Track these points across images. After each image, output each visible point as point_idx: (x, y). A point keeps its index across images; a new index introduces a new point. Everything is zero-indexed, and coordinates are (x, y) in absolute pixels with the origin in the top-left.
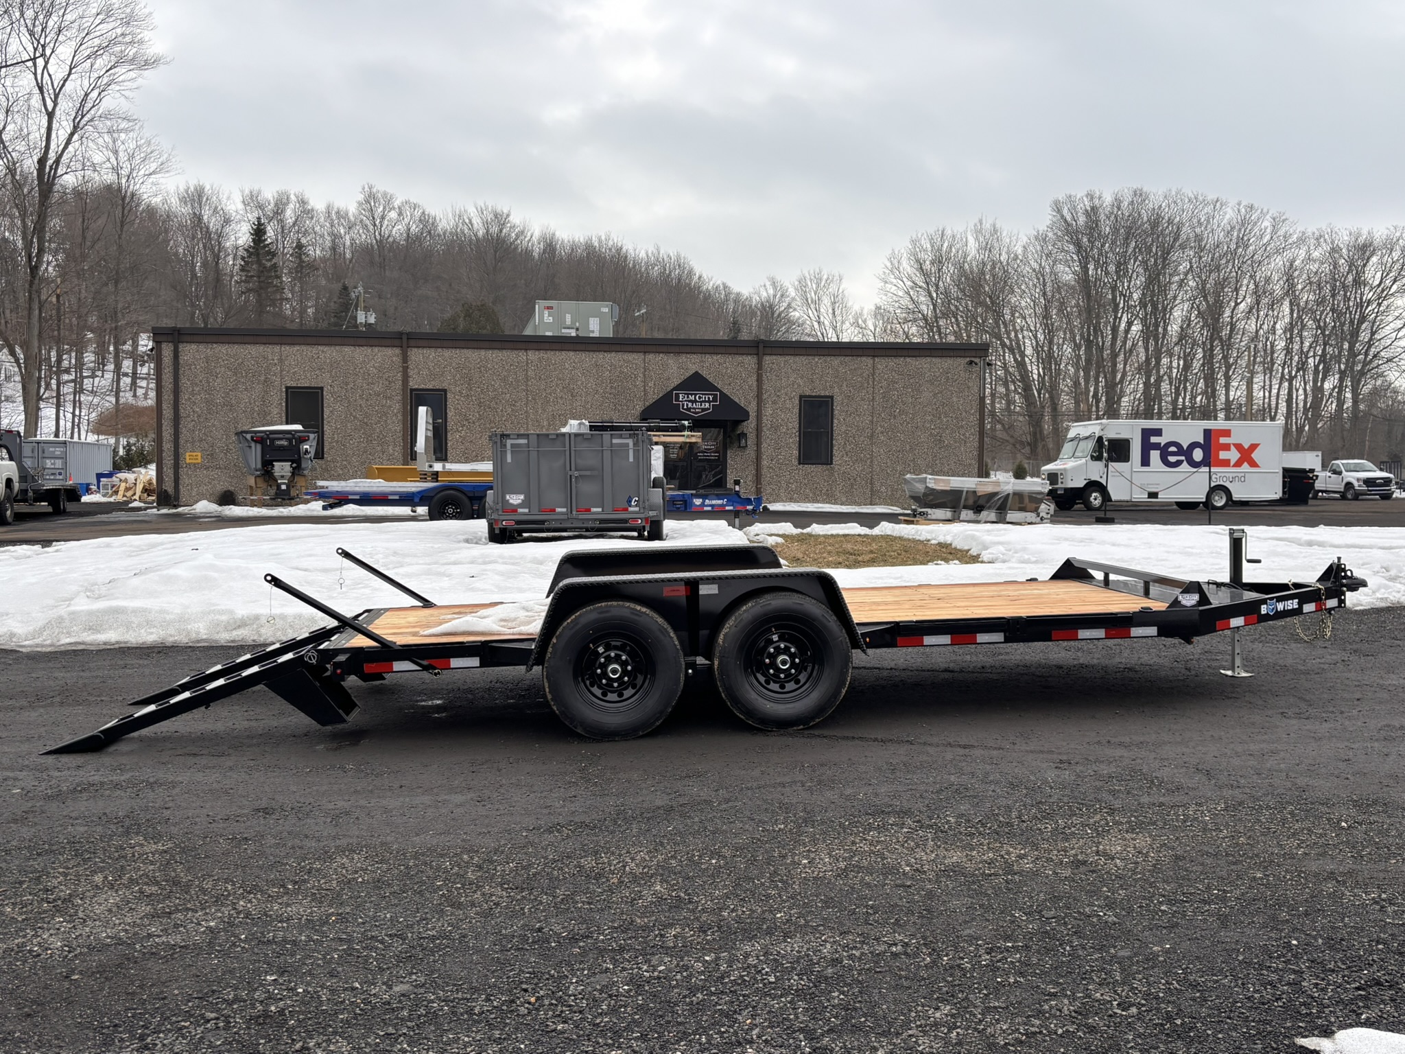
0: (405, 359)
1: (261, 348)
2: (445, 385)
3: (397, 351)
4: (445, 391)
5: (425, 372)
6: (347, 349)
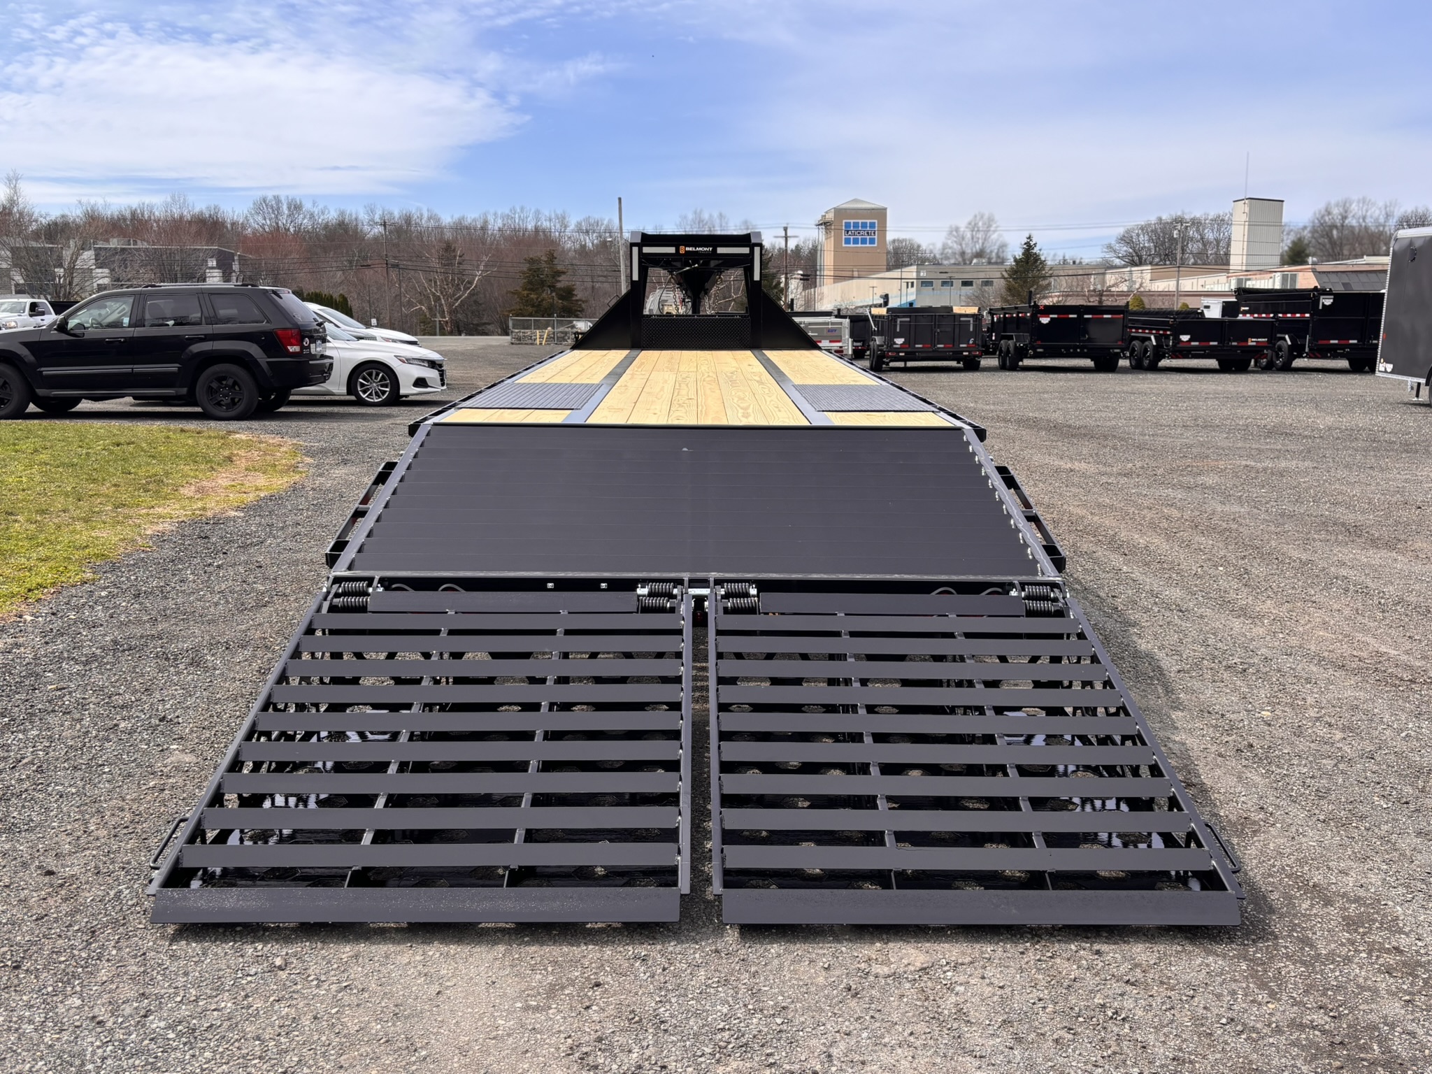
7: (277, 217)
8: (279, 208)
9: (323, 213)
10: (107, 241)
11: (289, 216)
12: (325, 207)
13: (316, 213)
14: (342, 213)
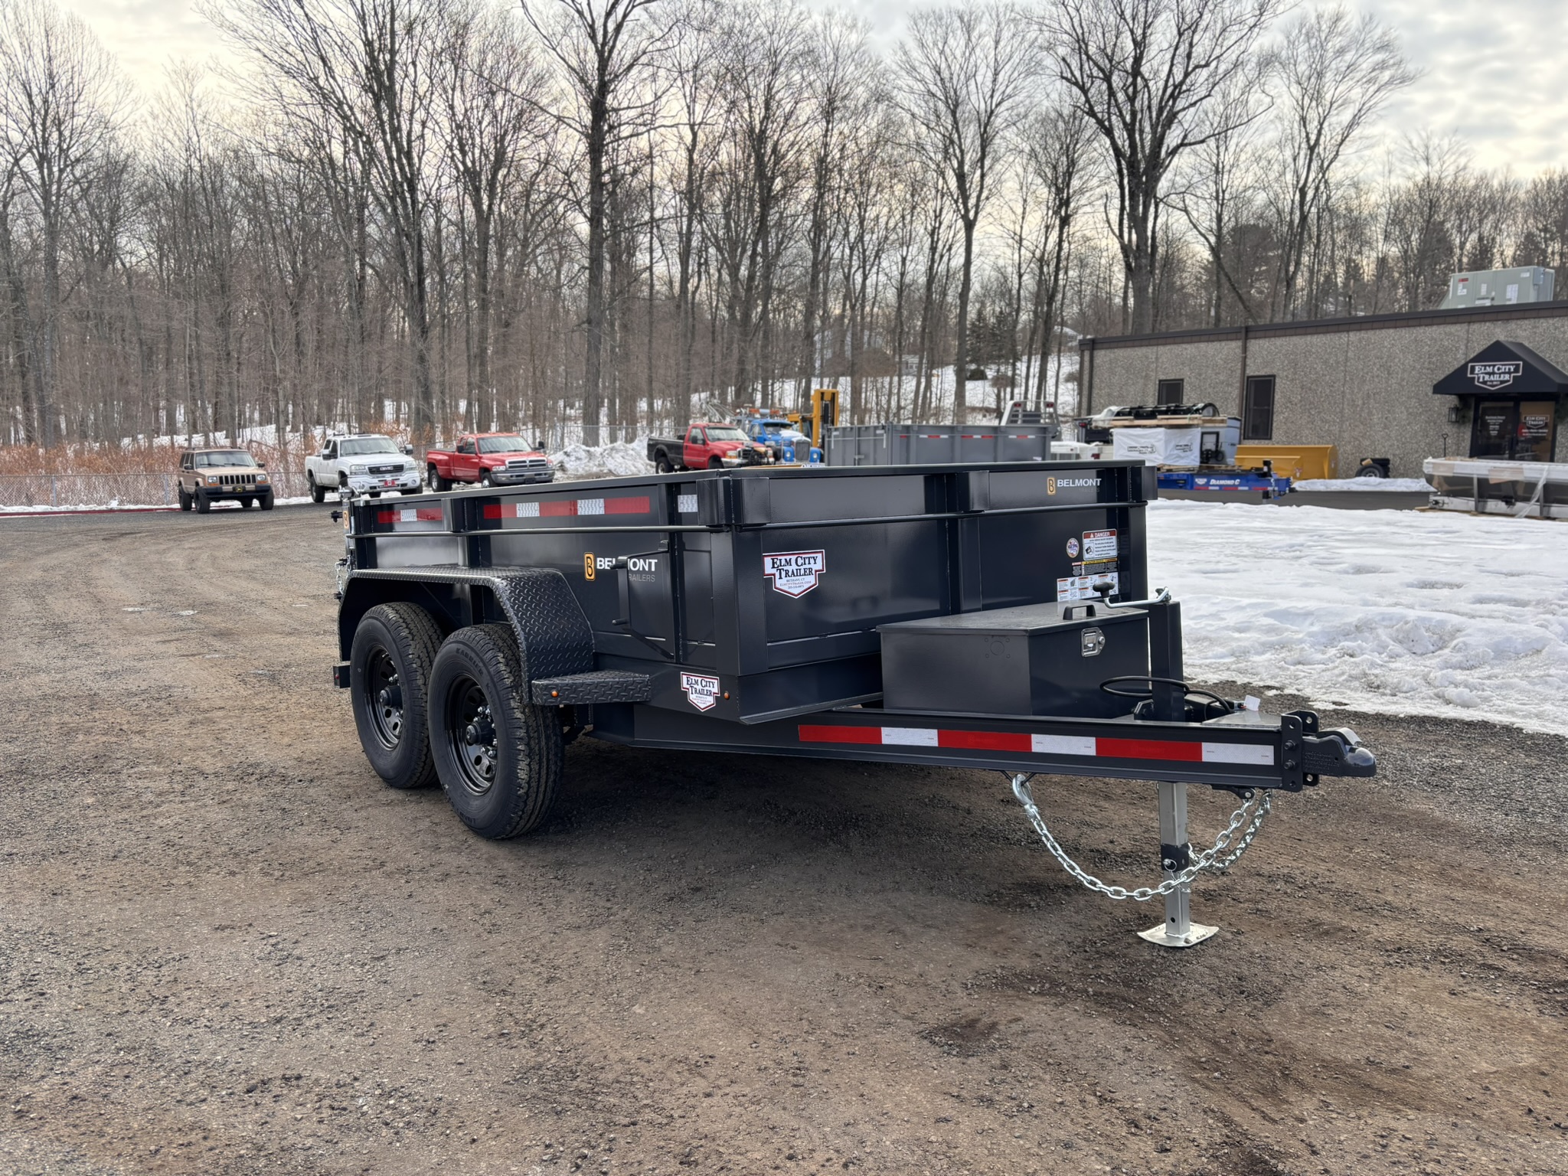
0: (1245, 349)
1: (1144, 350)
2: (1274, 372)
3: (1239, 343)
4: (1274, 376)
5: (1259, 361)
6: (1202, 345)
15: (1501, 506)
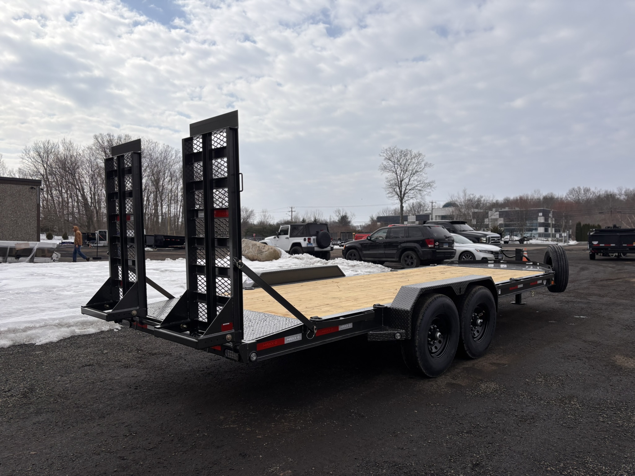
7: (578, 195)
8: (579, 192)
9: (599, 192)
10: (505, 208)
11: (584, 194)
12: (601, 189)
13: (596, 192)
14: (606, 192)
15: (13, 258)
